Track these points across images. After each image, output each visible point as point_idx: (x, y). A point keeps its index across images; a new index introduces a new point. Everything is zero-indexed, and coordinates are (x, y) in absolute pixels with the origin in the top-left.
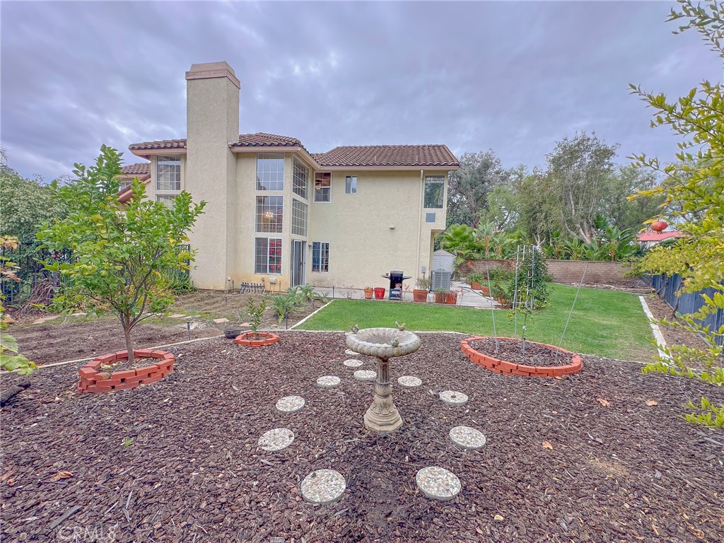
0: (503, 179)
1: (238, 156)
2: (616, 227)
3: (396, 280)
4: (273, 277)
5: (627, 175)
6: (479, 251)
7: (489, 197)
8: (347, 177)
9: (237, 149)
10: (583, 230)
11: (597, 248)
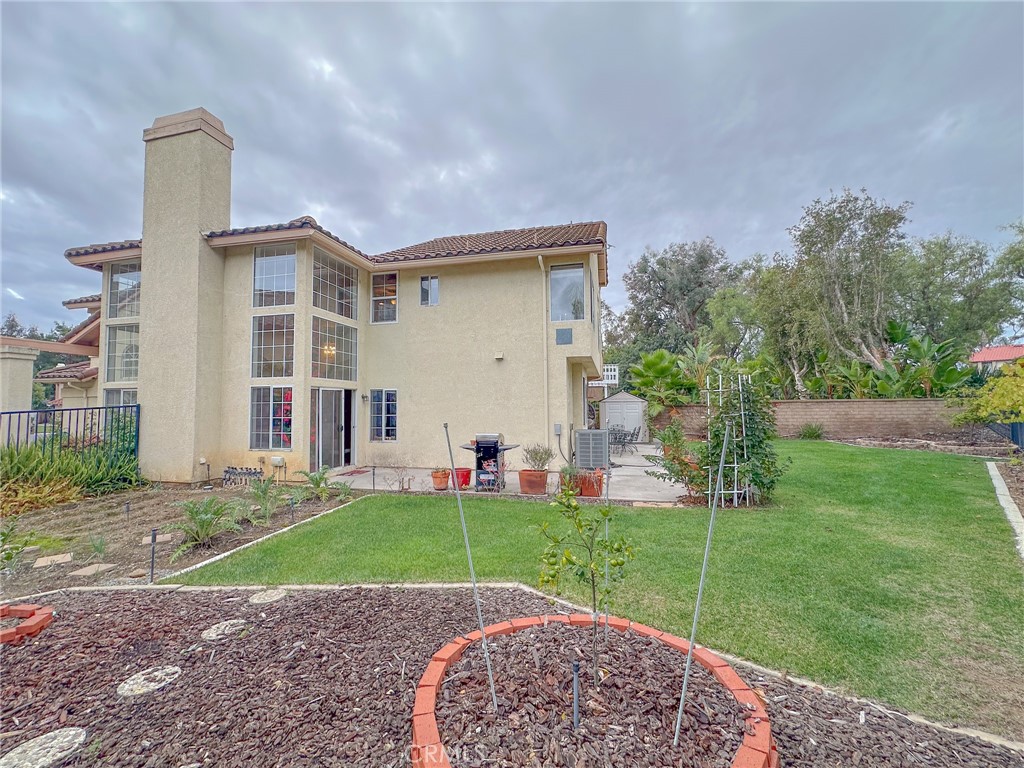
0: (733, 278)
1: (225, 253)
2: (927, 339)
3: (488, 452)
4: (276, 455)
5: (933, 253)
6: (689, 390)
7: (711, 306)
8: (423, 279)
9: (218, 242)
10: (868, 347)
11: (897, 376)
